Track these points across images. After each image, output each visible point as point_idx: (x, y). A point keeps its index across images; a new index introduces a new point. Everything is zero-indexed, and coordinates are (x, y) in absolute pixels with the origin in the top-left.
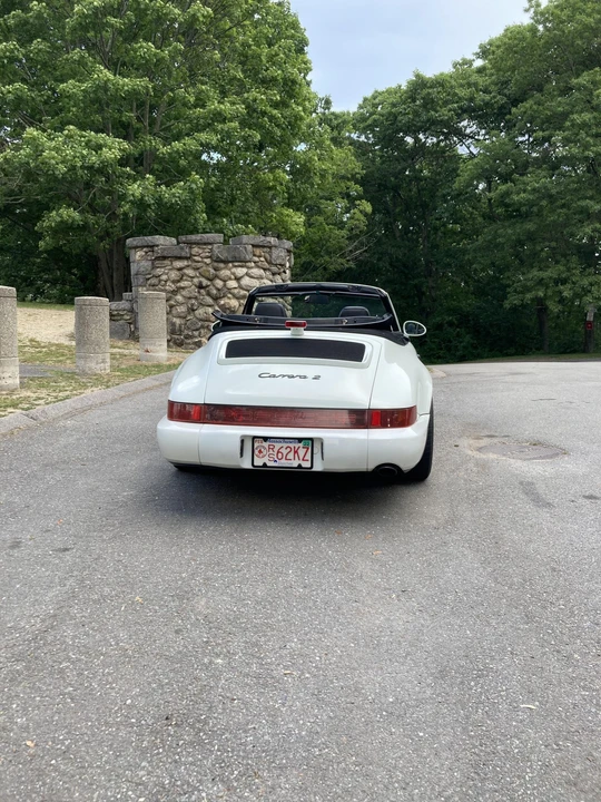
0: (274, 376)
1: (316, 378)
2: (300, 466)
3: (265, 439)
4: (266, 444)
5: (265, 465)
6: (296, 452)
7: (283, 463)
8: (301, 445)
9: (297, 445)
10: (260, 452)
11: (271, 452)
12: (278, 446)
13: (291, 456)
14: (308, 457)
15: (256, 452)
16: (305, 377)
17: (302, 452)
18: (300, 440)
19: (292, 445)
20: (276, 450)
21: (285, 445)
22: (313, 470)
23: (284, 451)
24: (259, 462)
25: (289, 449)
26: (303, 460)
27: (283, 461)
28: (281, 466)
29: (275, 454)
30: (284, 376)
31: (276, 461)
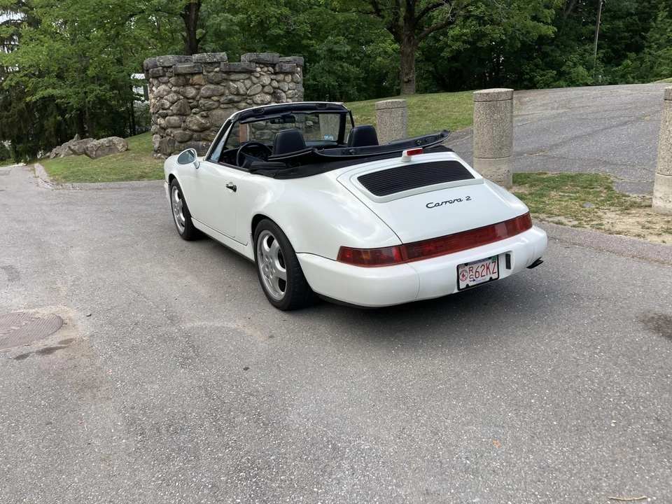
0: (438, 205)
1: (468, 199)
2: (491, 279)
4: (467, 268)
5: (467, 286)
6: (488, 268)
7: (480, 280)
8: (490, 261)
9: (488, 262)
10: (463, 276)
11: (471, 273)
12: (475, 267)
13: (484, 272)
14: (496, 270)
15: (461, 277)
17: (491, 267)
18: (490, 258)
19: (484, 263)
20: (474, 271)
21: (480, 264)
22: (500, 279)
23: (480, 270)
24: (463, 286)
25: (483, 267)
26: (493, 273)
27: (480, 278)
28: (478, 283)
29: (474, 274)
30: (446, 202)
31: (474, 280)
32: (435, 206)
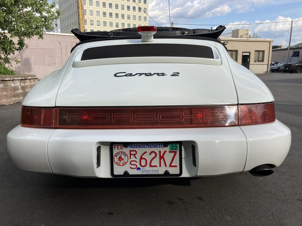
0: (131, 75)
1: (176, 74)
2: (167, 173)
3: (126, 145)
4: (127, 150)
5: (126, 173)
6: (162, 157)
7: (148, 170)
8: (167, 149)
9: (162, 150)
10: (120, 159)
11: (133, 158)
12: (140, 151)
13: (156, 162)
14: (176, 162)
15: (116, 159)
16: (163, 74)
17: (168, 157)
18: (165, 144)
19: (157, 150)
20: (139, 156)
21: (148, 150)
22: (182, 176)
23: (148, 157)
24: (119, 171)
25: (153, 155)
26: (170, 166)
27: (148, 168)
28: (144, 173)
29: (138, 160)
30: (141, 74)
31: (139, 169)
32: (126, 75)
